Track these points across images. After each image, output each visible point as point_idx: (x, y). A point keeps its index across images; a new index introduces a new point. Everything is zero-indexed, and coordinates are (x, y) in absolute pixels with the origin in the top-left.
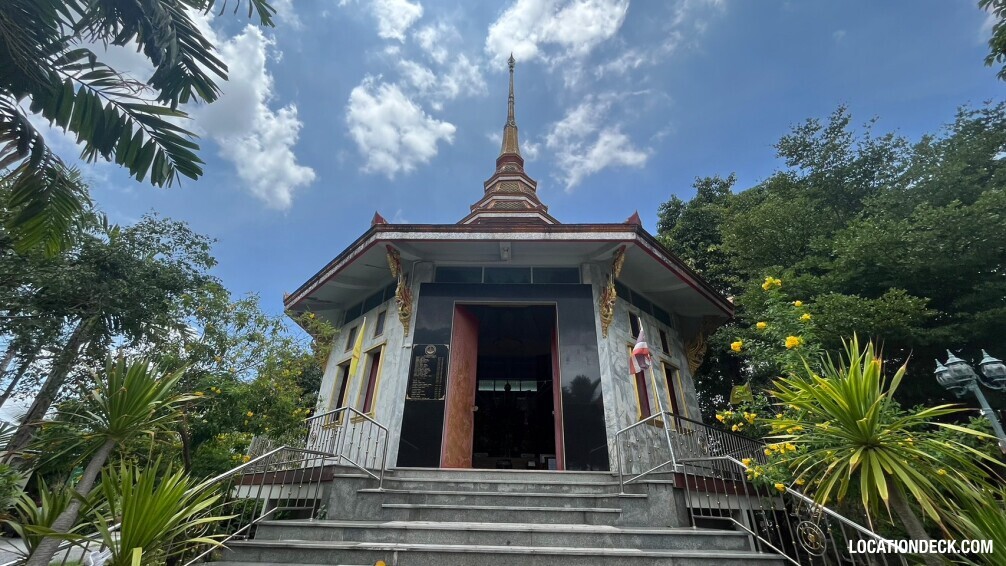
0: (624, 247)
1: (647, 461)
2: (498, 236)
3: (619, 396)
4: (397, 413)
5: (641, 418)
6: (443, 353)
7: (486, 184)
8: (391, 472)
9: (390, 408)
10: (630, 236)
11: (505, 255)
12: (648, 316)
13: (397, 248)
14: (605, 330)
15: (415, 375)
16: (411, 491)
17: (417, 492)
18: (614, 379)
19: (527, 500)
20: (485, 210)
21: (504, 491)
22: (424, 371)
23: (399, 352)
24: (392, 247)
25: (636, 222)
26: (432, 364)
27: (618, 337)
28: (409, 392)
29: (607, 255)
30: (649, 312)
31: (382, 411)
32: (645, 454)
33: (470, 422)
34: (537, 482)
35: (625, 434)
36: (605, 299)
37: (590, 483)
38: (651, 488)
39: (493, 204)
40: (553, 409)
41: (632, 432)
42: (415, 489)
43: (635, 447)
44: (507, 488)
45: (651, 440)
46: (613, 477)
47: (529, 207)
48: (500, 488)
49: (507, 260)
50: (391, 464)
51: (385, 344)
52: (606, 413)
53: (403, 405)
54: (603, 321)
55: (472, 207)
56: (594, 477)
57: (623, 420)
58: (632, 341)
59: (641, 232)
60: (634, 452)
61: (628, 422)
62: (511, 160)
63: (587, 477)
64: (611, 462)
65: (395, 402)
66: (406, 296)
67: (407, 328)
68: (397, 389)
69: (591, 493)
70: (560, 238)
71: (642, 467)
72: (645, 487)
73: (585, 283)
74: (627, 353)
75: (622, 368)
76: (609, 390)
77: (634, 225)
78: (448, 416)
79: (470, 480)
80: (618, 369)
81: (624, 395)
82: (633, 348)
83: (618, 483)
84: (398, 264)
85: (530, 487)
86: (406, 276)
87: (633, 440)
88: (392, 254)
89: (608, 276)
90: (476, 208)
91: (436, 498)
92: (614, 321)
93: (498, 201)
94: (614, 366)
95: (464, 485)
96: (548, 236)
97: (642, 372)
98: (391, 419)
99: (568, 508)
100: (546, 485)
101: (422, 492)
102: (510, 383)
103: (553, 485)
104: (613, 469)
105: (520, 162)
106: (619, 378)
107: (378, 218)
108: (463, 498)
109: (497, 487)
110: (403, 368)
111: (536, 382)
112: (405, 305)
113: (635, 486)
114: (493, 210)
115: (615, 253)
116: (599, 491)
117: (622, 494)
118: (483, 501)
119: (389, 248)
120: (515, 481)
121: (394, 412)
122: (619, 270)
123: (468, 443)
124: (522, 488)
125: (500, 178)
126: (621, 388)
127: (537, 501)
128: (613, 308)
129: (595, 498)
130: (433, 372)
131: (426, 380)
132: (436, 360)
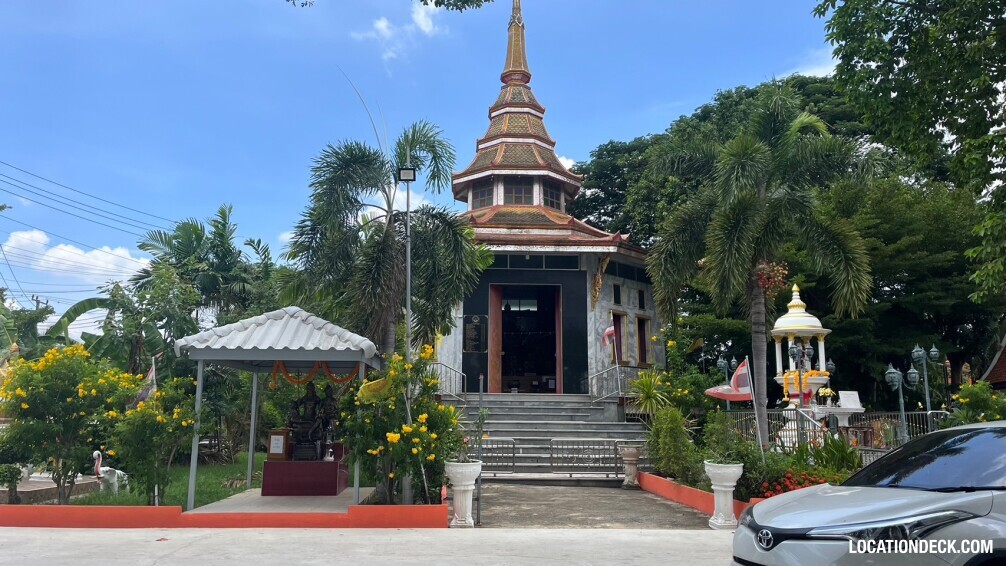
2: (524, 248)
3: (599, 349)
4: (458, 361)
6: (484, 321)
8: (458, 396)
10: (613, 249)
12: (629, 282)
14: (593, 305)
15: (467, 335)
18: (596, 339)
19: (542, 410)
22: (472, 334)
25: (618, 240)
26: (477, 328)
27: (602, 307)
28: (464, 347)
30: (632, 278)
31: (445, 358)
33: (500, 362)
34: (546, 401)
36: (594, 284)
37: (576, 401)
38: (606, 405)
39: (502, 149)
40: (555, 352)
43: (606, 379)
44: (530, 404)
46: (589, 397)
50: (457, 390)
53: (461, 356)
54: (592, 300)
56: (580, 398)
57: (600, 364)
58: (614, 306)
60: (605, 382)
61: (603, 364)
62: (518, 78)
63: (575, 397)
64: (589, 389)
65: (455, 353)
68: (456, 344)
69: (577, 406)
71: (605, 393)
72: (603, 404)
73: (582, 269)
74: (609, 318)
75: (603, 330)
76: (592, 346)
77: (616, 242)
78: (490, 362)
80: (600, 331)
83: (592, 401)
85: (542, 403)
92: (601, 295)
93: (507, 144)
99: (563, 414)
100: (551, 402)
103: (556, 402)
104: (589, 393)
106: (600, 337)
108: (507, 409)
110: (458, 331)
113: (599, 403)
116: (580, 405)
117: (592, 407)
121: (455, 360)
123: (499, 376)
125: (508, 109)
127: (547, 410)
129: (578, 409)
130: (479, 335)
131: (475, 340)
132: (480, 326)
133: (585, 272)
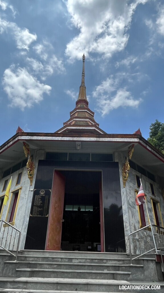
0: (133, 145)
1: (144, 248)
2: (75, 139)
3: (131, 215)
4: (25, 223)
5: (141, 227)
6: (48, 194)
7: (71, 113)
8: (22, 252)
9: (22, 220)
10: (136, 140)
11: (78, 148)
12: (144, 177)
13: (29, 144)
14: (124, 184)
15: (34, 204)
16: (31, 262)
17: (33, 262)
18: (128, 208)
19: (86, 267)
20: (70, 125)
21: (75, 262)
22: (39, 202)
23: (27, 193)
24: (25, 143)
25: (139, 133)
26: (43, 198)
27: (130, 187)
28: (32, 212)
29: (126, 148)
30: (145, 175)
31: (18, 221)
32: (143, 244)
33: (60, 227)
34: (91, 258)
35: (134, 235)
36: (124, 169)
37: (116, 259)
38: (145, 262)
39: (74, 122)
41: (137, 234)
42: (32, 261)
43: (138, 240)
44: (77, 261)
45: (146, 237)
46: (128, 255)
47: (90, 124)
48: (74, 261)
49: (79, 150)
50: (22, 248)
51: (21, 189)
52: (124, 224)
53: (28, 219)
54: (124, 180)
55: (64, 124)
56: (119, 256)
57: (133, 228)
58: (137, 189)
59: (141, 138)
60: (138, 243)
61: (135, 229)
62: (82, 102)
63: (115, 256)
64: (127, 248)
65: (24, 217)
66: (31, 166)
67: (31, 182)
68: (26, 211)
69: (117, 264)
70: (104, 140)
71: (141, 251)
72: (142, 261)
73: (115, 161)
74: (135, 195)
75: (132, 202)
76: (126, 213)
77: (138, 135)
78: (49, 224)
79: (59, 257)
80: (131, 203)
81: (133, 215)
82: (137, 193)
83: (129, 259)
84: (28, 151)
85: (88, 260)
86: (32, 156)
87: (137, 237)
88: (25, 146)
89: (126, 158)
90: (66, 124)
91: (43, 266)
92: (129, 179)
93: (76, 121)
94: (128, 201)
95: (56, 259)
96: (98, 139)
97: (142, 205)
98: (22, 226)
99: (106, 271)
100: (95, 259)
101: (36, 262)
102: (80, 206)
103: (99, 259)
104: (128, 252)
105: (87, 103)
106: (131, 207)
107: (19, 129)
108: (56, 266)
109: (72, 260)
110: (29, 200)
111: (92, 206)
112: (31, 170)
113: (138, 261)
114: (74, 125)
115: (129, 148)
116: (121, 263)
117: (132, 265)
118: (65, 267)
119: (24, 143)
120: (81, 257)
121: (24, 222)
122: (131, 156)
123: (59, 238)
124: (84, 261)
125: (77, 110)
126: (132, 212)
127: (91, 268)
128: (128, 173)
129: (119, 266)
130: (43, 203)
131: (40, 207)
132: (45, 197)
133: (117, 163)
